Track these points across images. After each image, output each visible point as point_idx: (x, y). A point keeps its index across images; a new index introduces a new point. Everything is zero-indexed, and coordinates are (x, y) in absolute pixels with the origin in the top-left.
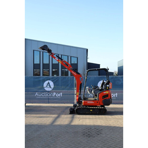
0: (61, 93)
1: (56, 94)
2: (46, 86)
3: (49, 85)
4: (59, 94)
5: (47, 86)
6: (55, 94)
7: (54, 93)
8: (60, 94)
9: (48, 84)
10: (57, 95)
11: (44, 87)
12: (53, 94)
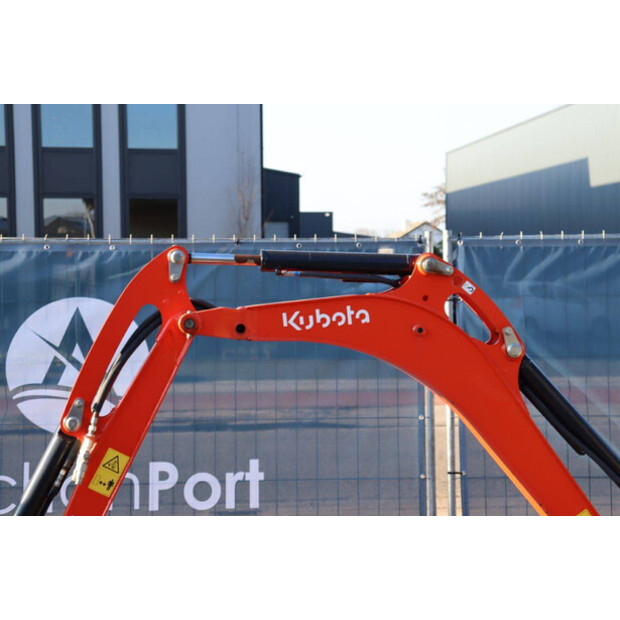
0: (254, 464)
1: (181, 483)
2: (39, 376)
3: (77, 354)
4: (223, 482)
5: (56, 369)
6: (163, 476)
7: (155, 468)
8: (232, 479)
9: (66, 346)
10: (202, 491)
11: (12, 387)
12: (145, 485)
